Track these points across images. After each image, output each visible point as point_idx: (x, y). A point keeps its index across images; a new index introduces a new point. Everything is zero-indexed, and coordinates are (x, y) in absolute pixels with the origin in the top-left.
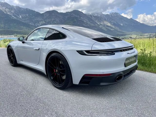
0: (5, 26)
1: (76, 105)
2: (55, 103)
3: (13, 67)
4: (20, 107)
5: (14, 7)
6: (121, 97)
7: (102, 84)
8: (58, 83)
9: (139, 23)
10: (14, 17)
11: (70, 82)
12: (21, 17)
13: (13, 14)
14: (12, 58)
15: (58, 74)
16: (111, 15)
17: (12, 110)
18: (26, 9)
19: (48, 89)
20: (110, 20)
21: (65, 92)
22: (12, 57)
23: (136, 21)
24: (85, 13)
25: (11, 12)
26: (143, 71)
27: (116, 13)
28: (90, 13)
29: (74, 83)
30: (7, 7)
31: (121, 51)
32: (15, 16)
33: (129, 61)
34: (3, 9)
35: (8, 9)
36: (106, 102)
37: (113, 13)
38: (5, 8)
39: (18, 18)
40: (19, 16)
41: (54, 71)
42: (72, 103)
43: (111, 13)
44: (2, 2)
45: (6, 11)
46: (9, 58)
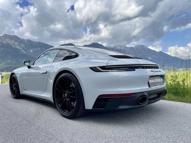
0: (12, 62)
1: (88, 134)
2: (61, 132)
3: (15, 99)
4: (16, 136)
5: (25, 40)
6: (147, 126)
7: (121, 107)
8: (67, 111)
9: (171, 56)
10: (23, 51)
11: (81, 108)
12: (32, 51)
13: (23, 48)
14: (14, 89)
15: (67, 99)
16: (137, 48)
17: (5, 139)
18: (39, 43)
19: (55, 119)
20: (135, 53)
21: (75, 122)
22: (14, 87)
23: (166, 54)
24: (105, 46)
25: (21, 46)
26: (177, 101)
27: (142, 46)
28: (112, 46)
29: (86, 108)
30: (16, 41)
31: (143, 68)
32: (25, 50)
33: (154, 81)
34: (12, 42)
35: (17, 43)
36: (127, 131)
37: (138, 46)
38: (14, 42)
39: (28, 52)
40: (30, 50)
41: (63, 96)
42: (82, 132)
43: (136, 46)
44: (12, 35)
45: (14, 45)
46: (12, 89)
